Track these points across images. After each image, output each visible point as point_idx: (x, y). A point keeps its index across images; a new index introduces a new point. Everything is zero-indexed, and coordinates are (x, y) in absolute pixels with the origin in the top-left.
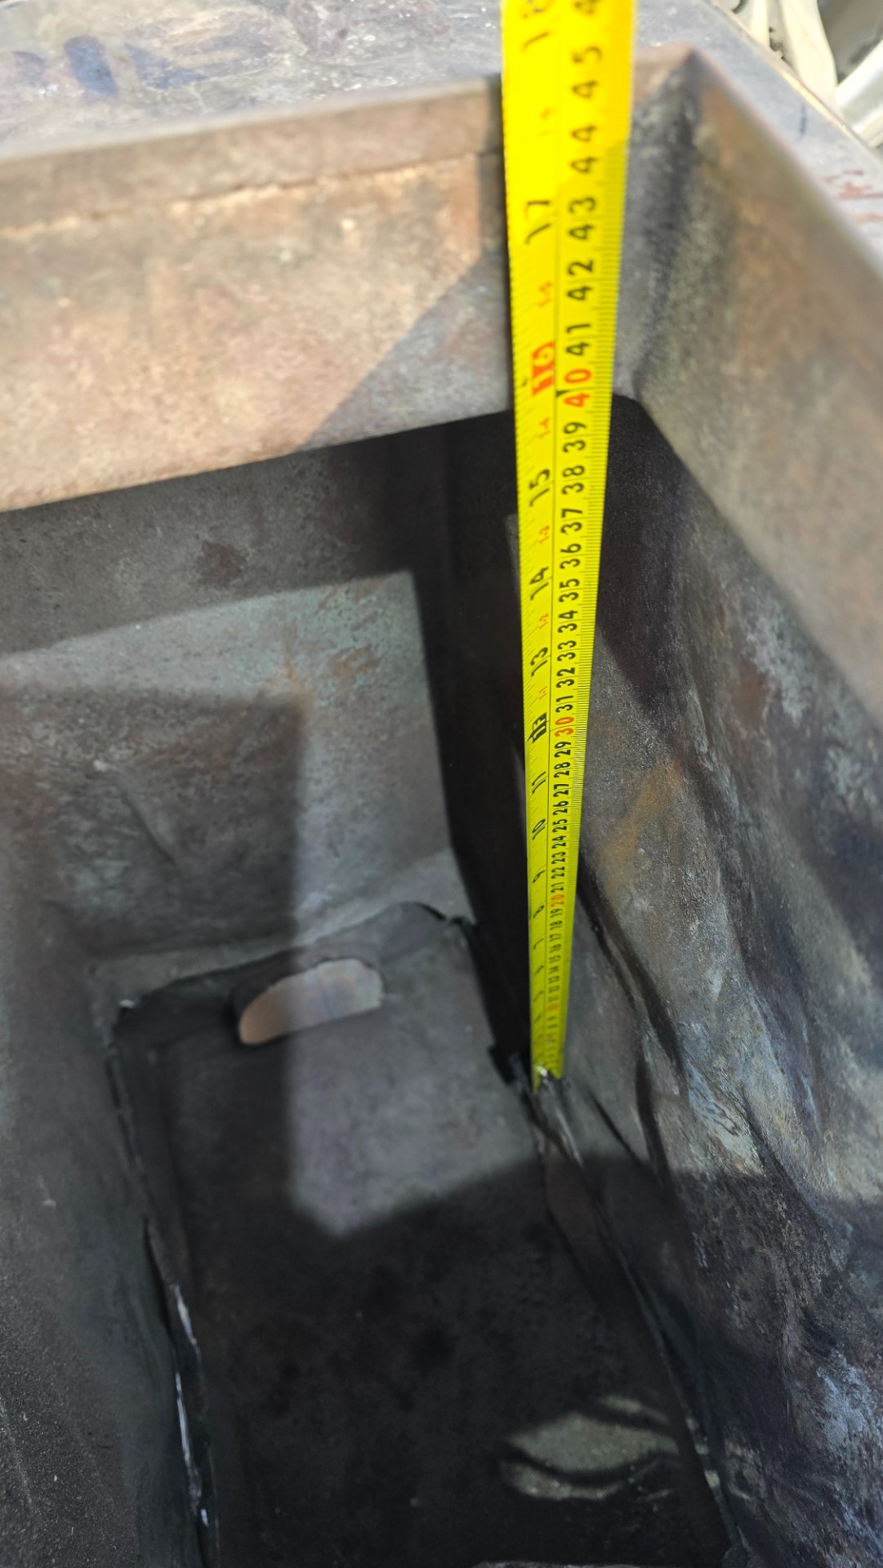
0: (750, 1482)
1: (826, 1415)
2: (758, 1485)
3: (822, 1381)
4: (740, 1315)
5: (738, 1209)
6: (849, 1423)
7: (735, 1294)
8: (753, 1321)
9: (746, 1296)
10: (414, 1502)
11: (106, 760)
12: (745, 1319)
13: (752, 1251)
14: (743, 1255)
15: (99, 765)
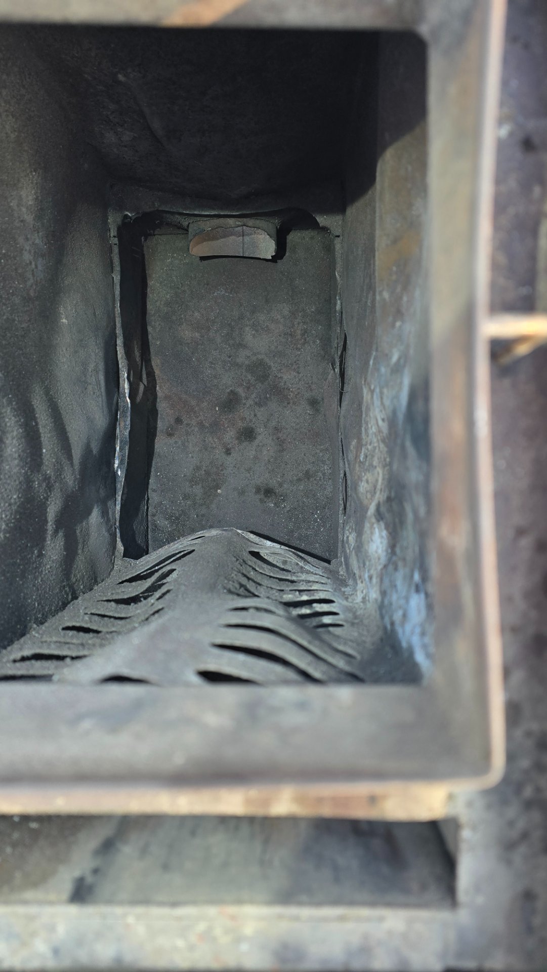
0: (350, 542)
1: (372, 540)
2: (351, 545)
3: (374, 528)
4: (363, 486)
5: (377, 448)
6: (377, 547)
7: (364, 479)
8: (367, 492)
9: (367, 482)
10: (219, 491)
11: (125, 76)
12: (364, 489)
13: (376, 467)
14: (373, 466)
15: (121, 77)
